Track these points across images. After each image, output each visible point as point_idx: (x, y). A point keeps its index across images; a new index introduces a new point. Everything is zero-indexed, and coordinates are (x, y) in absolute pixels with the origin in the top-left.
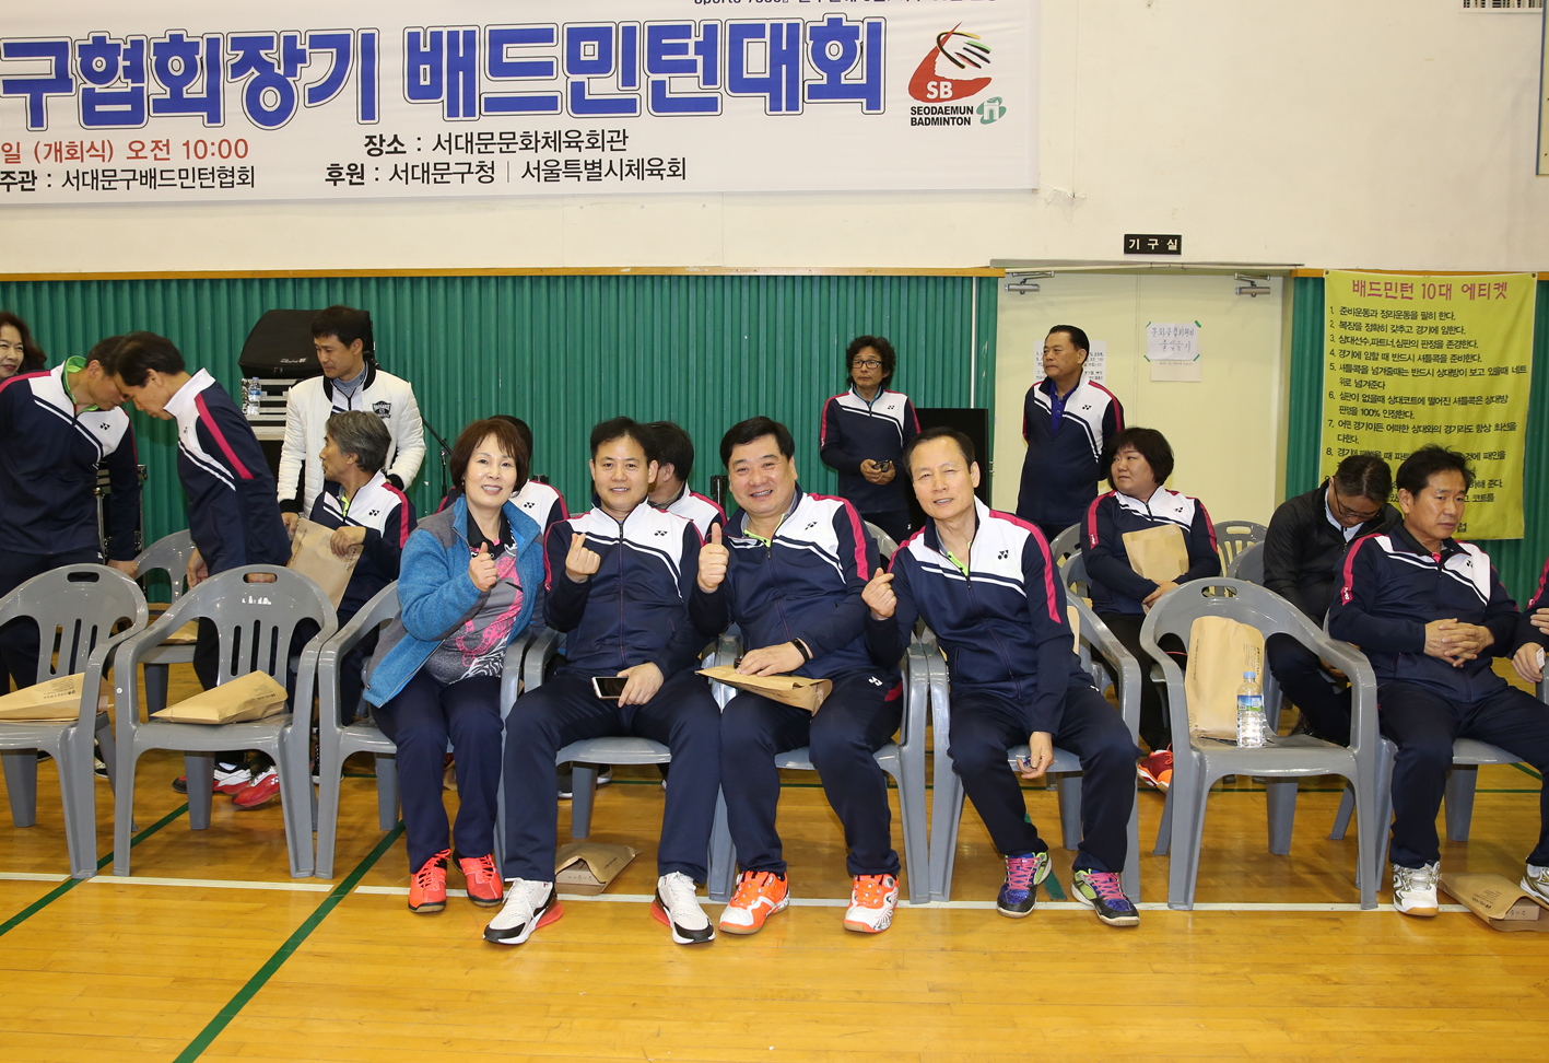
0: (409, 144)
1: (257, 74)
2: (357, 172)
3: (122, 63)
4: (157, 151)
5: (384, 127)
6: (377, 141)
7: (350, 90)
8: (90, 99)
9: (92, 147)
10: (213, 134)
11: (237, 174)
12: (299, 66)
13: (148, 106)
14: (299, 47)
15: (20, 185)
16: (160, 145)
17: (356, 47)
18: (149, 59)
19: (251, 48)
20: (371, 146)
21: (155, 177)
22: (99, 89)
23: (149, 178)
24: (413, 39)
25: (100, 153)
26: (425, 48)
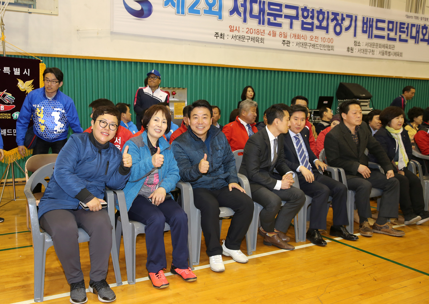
0: (361, 44)
1: (336, 22)
2: (352, 49)
3: (310, 15)
4: (316, 39)
5: (357, 39)
6: (356, 42)
7: (352, 29)
8: (303, 23)
9: (303, 36)
10: (327, 36)
11: (331, 47)
12: (343, 21)
13: (315, 27)
14: (344, 17)
15: (286, 44)
16: (316, 37)
17: (354, 18)
18: (316, 15)
19: (335, 14)
22: (305, 21)
23: (314, 46)
24: (364, 18)
25: (304, 38)
26: (365, 21)
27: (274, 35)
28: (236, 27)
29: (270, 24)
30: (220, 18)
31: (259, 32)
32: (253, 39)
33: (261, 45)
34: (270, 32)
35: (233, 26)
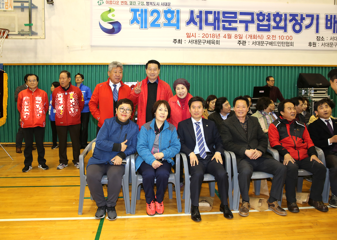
0: (325, 39)
1: (295, 22)
2: (314, 44)
3: (266, 18)
4: (273, 38)
5: (320, 34)
6: (319, 37)
7: (314, 27)
8: (259, 26)
9: (259, 36)
10: (285, 34)
11: (290, 43)
12: (303, 21)
13: (271, 28)
14: (304, 17)
15: (242, 44)
16: (274, 36)
17: (315, 17)
18: (272, 17)
19: (294, 16)
20: (318, 39)
21: (272, 43)
22: (261, 23)
23: (271, 43)
24: (327, 16)
25: (261, 37)
26: (329, 18)
27: (230, 37)
28: (193, 34)
29: (225, 28)
30: (178, 28)
31: (214, 36)
32: (209, 42)
33: (216, 46)
34: (225, 35)
35: (190, 33)
